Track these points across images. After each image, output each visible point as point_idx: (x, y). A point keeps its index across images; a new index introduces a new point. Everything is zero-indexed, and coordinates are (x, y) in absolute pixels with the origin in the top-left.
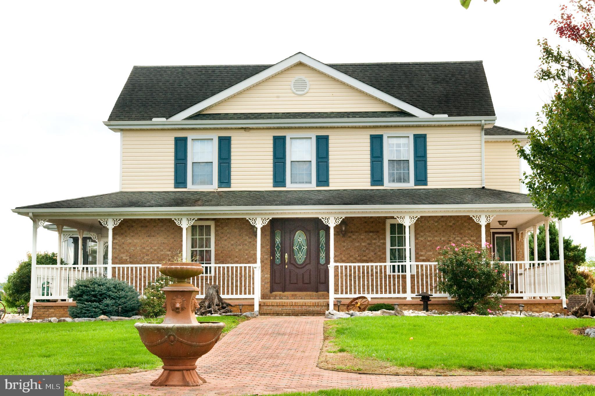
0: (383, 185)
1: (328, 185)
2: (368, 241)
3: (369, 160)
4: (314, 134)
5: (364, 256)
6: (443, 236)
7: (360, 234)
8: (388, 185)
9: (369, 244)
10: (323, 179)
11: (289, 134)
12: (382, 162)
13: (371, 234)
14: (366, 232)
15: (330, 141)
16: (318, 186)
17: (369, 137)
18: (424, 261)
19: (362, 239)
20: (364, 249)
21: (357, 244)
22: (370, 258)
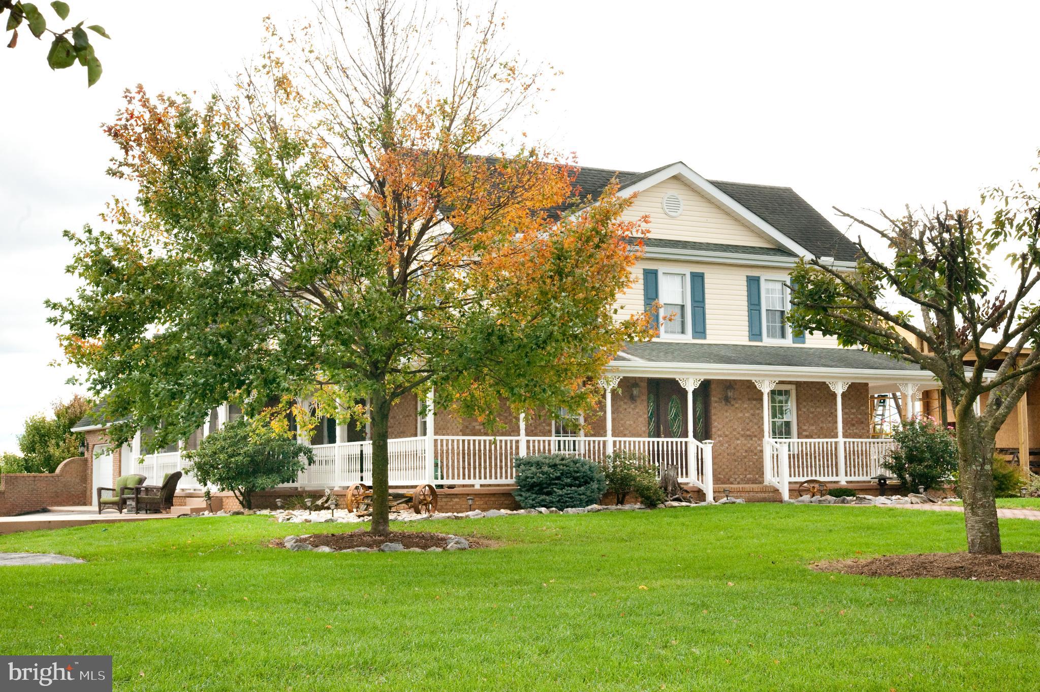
0: (761, 341)
1: (705, 338)
2: (752, 411)
3: (746, 308)
4: (687, 270)
5: (748, 430)
6: (825, 407)
7: (743, 402)
8: (768, 341)
9: (753, 415)
10: (700, 329)
11: (662, 268)
12: (760, 311)
13: (754, 402)
14: (749, 399)
15: (706, 281)
16: (694, 338)
17: (745, 278)
18: (807, 437)
19: (745, 408)
20: (747, 421)
21: (740, 415)
22: (753, 432)
